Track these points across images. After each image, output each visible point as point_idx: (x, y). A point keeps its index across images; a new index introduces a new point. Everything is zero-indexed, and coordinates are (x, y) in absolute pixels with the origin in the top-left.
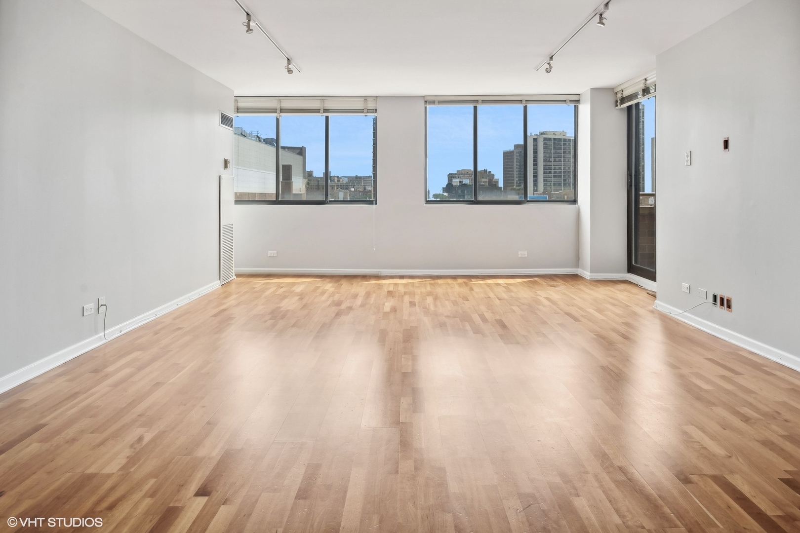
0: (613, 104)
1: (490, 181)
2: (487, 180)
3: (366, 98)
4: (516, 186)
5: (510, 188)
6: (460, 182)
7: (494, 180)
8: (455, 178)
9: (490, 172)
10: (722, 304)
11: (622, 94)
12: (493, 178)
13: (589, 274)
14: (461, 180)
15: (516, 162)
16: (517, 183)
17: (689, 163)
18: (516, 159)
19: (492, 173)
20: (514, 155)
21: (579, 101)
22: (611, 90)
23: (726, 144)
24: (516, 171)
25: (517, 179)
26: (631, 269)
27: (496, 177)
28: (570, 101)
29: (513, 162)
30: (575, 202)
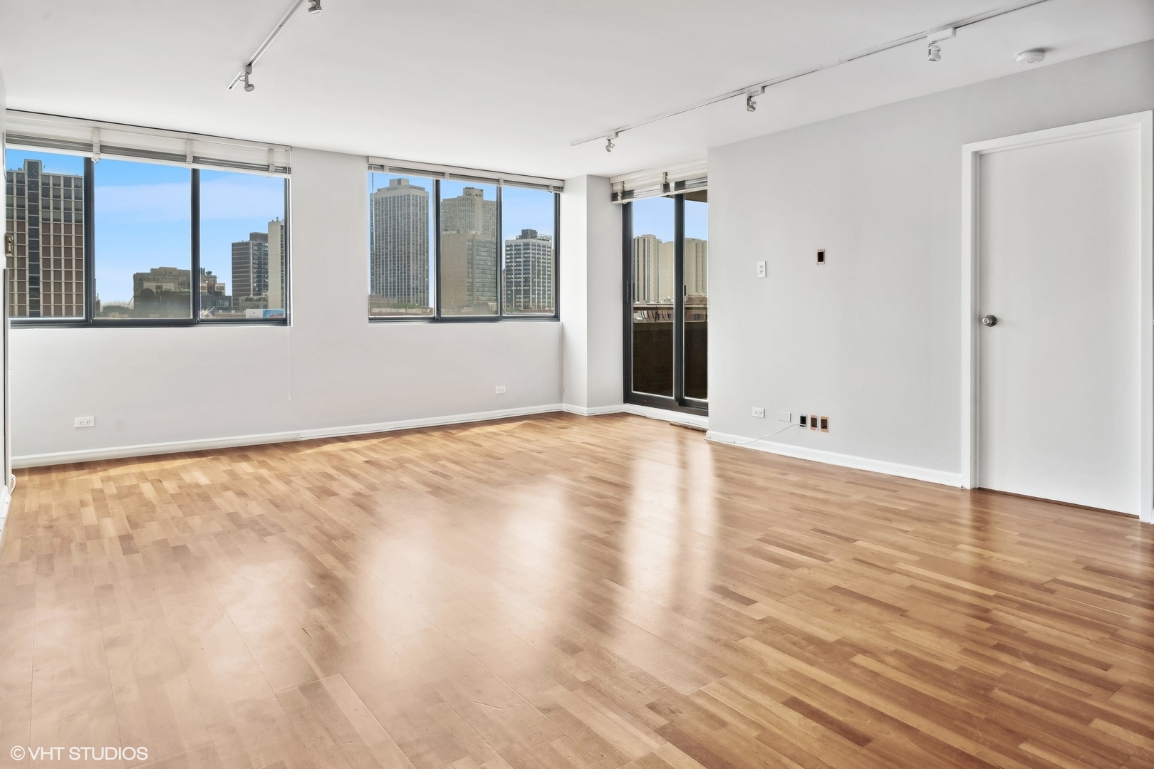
0: (609, 198)
1: (211, 288)
2: (206, 285)
3: (271, 147)
4: (254, 295)
5: (244, 298)
6: (158, 287)
7: (216, 285)
8: (148, 280)
9: (210, 273)
10: (814, 424)
11: (623, 187)
12: (215, 281)
13: (586, 409)
14: (159, 284)
15: (253, 259)
16: (254, 290)
17: (764, 275)
18: (253, 254)
19: (213, 274)
20: (248, 249)
21: (562, 188)
22: (608, 180)
23: (821, 257)
24: (253, 273)
25: (255, 285)
26: (628, 398)
27: (219, 281)
28: (554, 187)
29: (249, 258)
30: (556, 317)
